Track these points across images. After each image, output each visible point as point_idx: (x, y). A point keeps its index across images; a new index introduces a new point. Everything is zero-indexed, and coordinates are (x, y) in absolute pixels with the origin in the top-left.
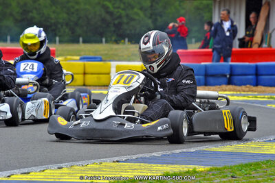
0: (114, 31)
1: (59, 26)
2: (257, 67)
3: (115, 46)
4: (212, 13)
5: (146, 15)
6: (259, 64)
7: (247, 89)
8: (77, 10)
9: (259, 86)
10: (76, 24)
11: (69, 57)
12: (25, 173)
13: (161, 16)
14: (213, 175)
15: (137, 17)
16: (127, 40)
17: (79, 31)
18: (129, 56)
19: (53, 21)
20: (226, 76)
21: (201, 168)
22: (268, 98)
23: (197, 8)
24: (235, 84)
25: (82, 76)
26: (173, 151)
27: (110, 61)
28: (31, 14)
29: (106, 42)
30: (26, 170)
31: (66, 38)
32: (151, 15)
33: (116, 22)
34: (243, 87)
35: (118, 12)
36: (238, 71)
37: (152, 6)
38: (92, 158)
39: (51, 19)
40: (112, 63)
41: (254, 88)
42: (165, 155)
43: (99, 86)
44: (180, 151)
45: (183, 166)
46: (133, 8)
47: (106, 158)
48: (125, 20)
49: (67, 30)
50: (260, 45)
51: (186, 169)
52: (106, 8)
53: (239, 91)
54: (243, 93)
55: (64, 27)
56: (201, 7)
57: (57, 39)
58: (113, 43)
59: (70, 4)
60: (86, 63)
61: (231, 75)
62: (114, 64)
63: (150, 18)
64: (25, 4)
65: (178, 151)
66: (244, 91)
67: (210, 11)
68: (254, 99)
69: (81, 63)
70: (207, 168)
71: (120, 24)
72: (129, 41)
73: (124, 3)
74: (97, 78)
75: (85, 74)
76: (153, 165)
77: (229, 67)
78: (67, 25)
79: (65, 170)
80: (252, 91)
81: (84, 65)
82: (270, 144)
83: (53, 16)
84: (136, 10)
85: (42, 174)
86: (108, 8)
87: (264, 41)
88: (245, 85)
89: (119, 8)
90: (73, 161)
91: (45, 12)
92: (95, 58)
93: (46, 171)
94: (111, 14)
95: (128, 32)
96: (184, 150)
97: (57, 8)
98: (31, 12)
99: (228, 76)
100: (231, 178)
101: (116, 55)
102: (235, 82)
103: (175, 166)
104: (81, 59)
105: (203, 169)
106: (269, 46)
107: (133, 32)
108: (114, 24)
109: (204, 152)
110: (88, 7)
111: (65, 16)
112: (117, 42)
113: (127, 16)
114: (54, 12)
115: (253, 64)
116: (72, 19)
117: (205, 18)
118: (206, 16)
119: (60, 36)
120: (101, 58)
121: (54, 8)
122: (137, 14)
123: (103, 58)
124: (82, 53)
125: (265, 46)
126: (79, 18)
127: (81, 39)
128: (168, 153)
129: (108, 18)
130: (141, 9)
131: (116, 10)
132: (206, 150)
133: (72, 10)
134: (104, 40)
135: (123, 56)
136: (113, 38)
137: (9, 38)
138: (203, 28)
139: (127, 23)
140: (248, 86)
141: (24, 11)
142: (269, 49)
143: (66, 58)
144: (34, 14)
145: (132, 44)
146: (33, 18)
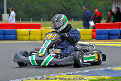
1: (43, 13)
8: (51, 6)
10: (50, 13)
11: (47, 27)
12: (28, 80)
15: (77, 9)
16: (72, 19)
19: (40, 11)
20: (118, 35)
21: (107, 78)
23: (105, 4)
26: (94, 70)
30: (28, 78)
31: (46, 19)
33: (68, 11)
35: (69, 7)
37: (84, 4)
38: (57, 73)
42: (90, 72)
46: (75, 4)
48: (72, 10)
49: (46, 15)
51: (100, 78)
52: (62, 4)
55: (45, 14)
56: (107, 3)
57: (42, 19)
59: (48, 3)
64: (28, 4)
65: (96, 70)
67: (111, 6)
69: (52, 30)
70: (110, 77)
71: (70, 12)
73: (71, 3)
77: (120, 31)
78: (46, 13)
83: (40, 9)
84: (77, 5)
86: (64, 5)
89: (69, 5)
90: (49, 74)
91: (36, 7)
94: (65, 7)
95: (73, 15)
96: (99, 69)
98: (30, 7)
99: (119, 35)
103: (95, 76)
104: (52, 28)
105: (108, 78)
107: (75, 15)
108: (67, 12)
109: (108, 70)
110: (55, 4)
111: (45, 9)
113: (73, 8)
114: (40, 7)
116: (48, 10)
117: (109, 9)
118: (109, 8)
121: (40, 5)
122: (77, 7)
126: (51, 10)
128: (92, 70)
129: (64, 9)
130: (79, 5)
131: (68, 6)
133: (48, 6)
137: (20, 19)
138: (107, 13)
139: (73, 11)
143: (45, 28)
144: (31, 8)
145: (75, 21)
146: (31, 10)
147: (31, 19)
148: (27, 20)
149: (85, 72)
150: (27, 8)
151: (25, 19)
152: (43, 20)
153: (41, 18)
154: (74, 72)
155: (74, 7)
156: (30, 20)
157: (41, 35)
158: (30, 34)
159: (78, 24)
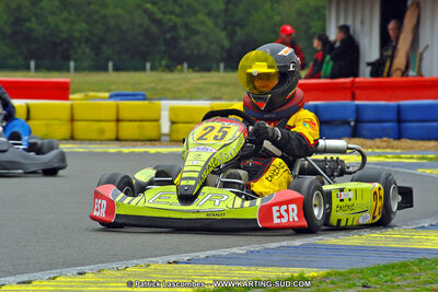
0: (165, 52)
1: (75, 44)
2: (399, 108)
3: (167, 76)
4: (325, 21)
5: (216, 25)
6: (402, 103)
7: (384, 144)
8: (104, 17)
9: (403, 140)
10: (102, 40)
11: (92, 94)
12: (24, 283)
13: (242, 26)
14: (332, 283)
15: (202, 29)
16: (185, 65)
17: (107, 51)
18: (189, 92)
19: (64, 36)
20: (349, 123)
21: (312, 273)
22: (419, 158)
23: (300, 13)
24: (364, 137)
25: (113, 124)
26: (266, 246)
27: (160, 99)
28: (28, 24)
29: (152, 69)
30: (25, 278)
31: (86, 63)
32: (226, 24)
33: (168, 36)
34: (377, 141)
35: (170, 20)
36: (368, 115)
37: (226, 10)
38: (133, 257)
39: (62, 32)
40: (163, 102)
41: (396, 143)
42: (252, 252)
43: (141, 141)
44: (278, 244)
45: (283, 269)
46: (195, 13)
47: (156, 256)
48: (182, 33)
49: (87, 50)
50: (405, 73)
51: (288, 275)
52: (146, 11)
53: (371, 147)
54: (377, 150)
55: (83, 45)
56: (307, 11)
57: (72, 64)
58: (163, 71)
59: (92, 7)
60: (120, 102)
61: (358, 121)
62: (166, 105)
63: (224, 29)
64: (19, 8)
65: (273, 245)
66: (378, 148)
67: (323, 19)
68: (395, 160)
69: (112, 102)
70: (323, 272)
71: (175, 39)
72: (189, 67)
73: (181, 6)
74: (139, 127)
75: (118, 120)
76: (233, 268)
77: (354, 108)
78: (87, 41)
79: (90, 277)
80: (392, 147)
81: (118, 107)
82: (424, 233)
83: (64, 27)
84: (201, 16)
85: (52, 283)
86: (153, 13)
87: (411, 65)
88: (380, 137)
89: (172, 13)
90: (102, 262)
91: (51, 20)
92: (134, 95)
93: (58, 279)
94: (159, 22)
95: (188, 52)
96: (285, 244)
97: (69, 13)
98: (28, 20)
99: (352, 123)
100: (361, 289)
101: (169, 90)
102: (364, 132)
103: (270, 269)
104: (111, 97)
105: (315, 274)
106: (420, 74)
107: (196, 52)
108: (165, 40)
109: (316, 247)
110: (119, 11)
111: (84, 25)
112: (170, 68)
113: (186, 26)
114: (65, 21)
115: (393, 103)
116: (96, 32)
117: (314, 30)
118: (315, 26)
119: (75, 60)
120: (144, 95)
121: (65, 14)
122: (203, 23)
123: (148, 95)
124: (114, 87)
125: (412, 73)
126: (107, 30)
127: (110, 65)
128: (257, 247)
129: (154, 29)
130: (209, 14)
131: (168, 17)
132: (320, 242)
133: (96, 17)
134: (148, 65)
135: (179, 91)
136: (164, 63)
139: (187, 39)
140: (385, 139)
141: (17, 19)
142: (419, 79)
143: (86, 96)
144: (33, 24)
145: (195, 71)
146: (31, 30)
147: (32, 64)
148: (16, 68)
149: (234, 253)
150: (18, 21)
151: (11, 62)
152: (77, 69)
153: (67, 59)
154: (193, 255)
155: (191, 20)
156: (28, 68)
157: (72, 120)
158: (28, 119)
159: (206, 83)
